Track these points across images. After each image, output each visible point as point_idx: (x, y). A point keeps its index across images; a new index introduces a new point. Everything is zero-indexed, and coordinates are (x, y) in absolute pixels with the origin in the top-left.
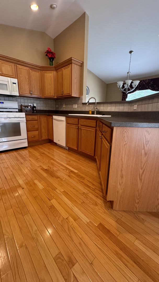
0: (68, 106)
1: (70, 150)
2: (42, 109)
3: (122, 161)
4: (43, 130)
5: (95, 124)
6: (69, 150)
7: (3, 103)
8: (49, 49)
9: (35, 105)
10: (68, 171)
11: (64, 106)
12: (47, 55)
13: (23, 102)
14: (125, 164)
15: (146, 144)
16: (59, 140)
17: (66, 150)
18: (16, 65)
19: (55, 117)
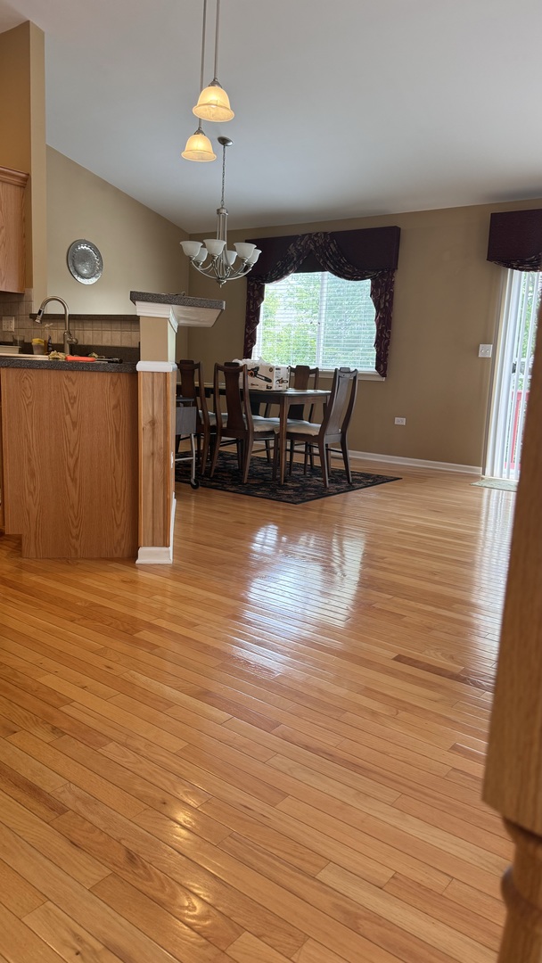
3: (28, 440)
14: (34, 445)
15: (70, 402)
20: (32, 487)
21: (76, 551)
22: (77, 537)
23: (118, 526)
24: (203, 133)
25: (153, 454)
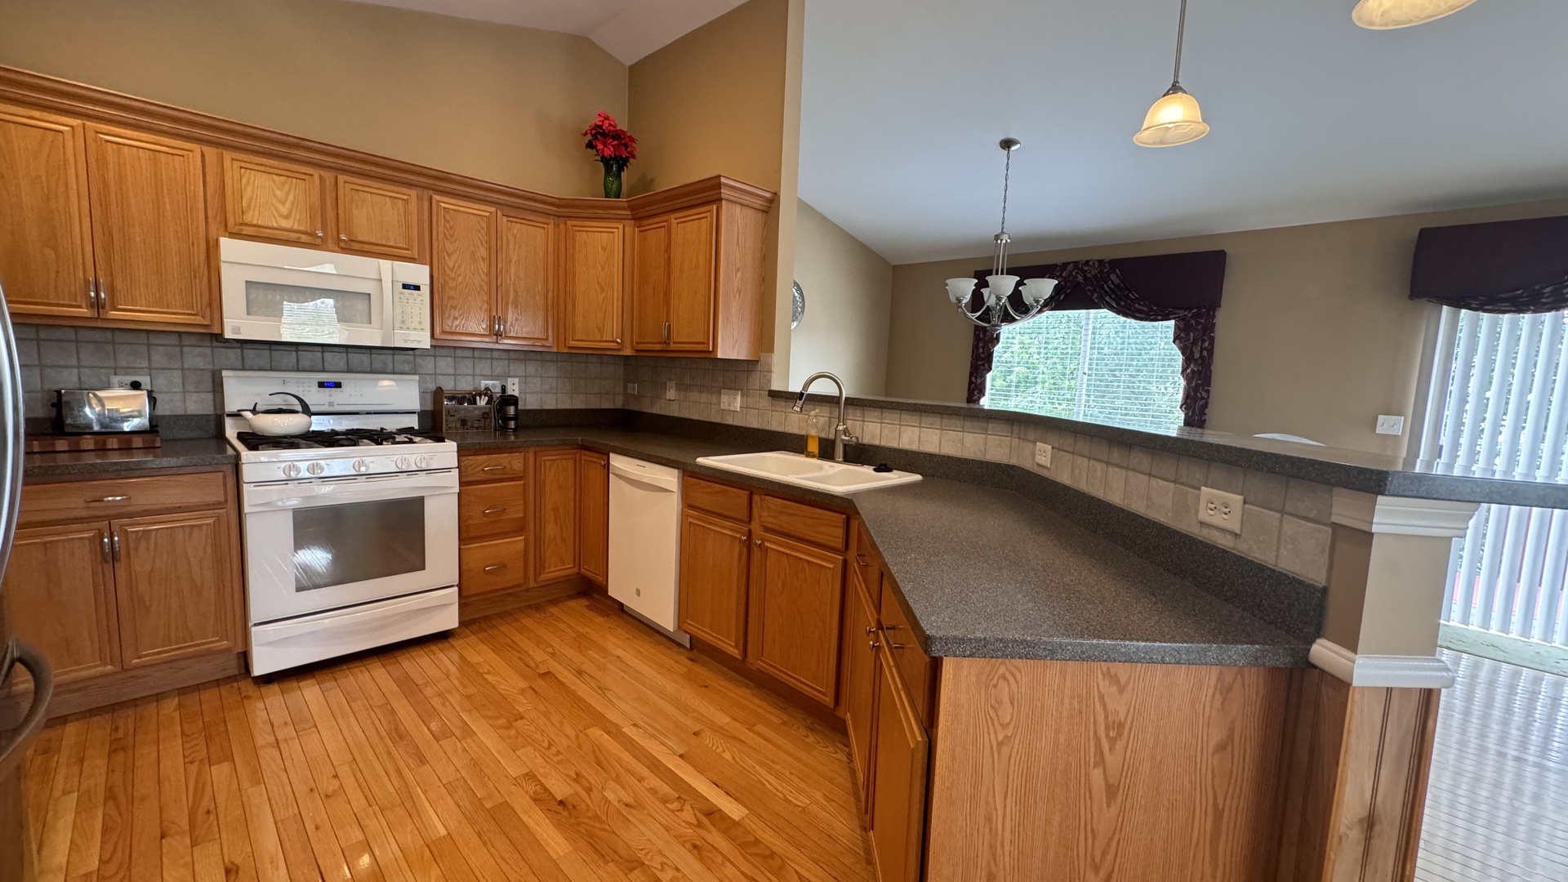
0: (695, 396)
1: (698, 649)
2: (550, 403)
3: (991, 829)
4: (551, 529)
5: (840, 532)
6: (692, 648)
7: (338, 385)
8: (607, 118)
9: (514, 389)
10: (688, 815)
11: (671, 394)
12: (590, 145)
13: (445, 372)
14: (1007, 843)
15: (1107, 736)
16: (638, 593)
17: (675, 648)
18: (431, 198)
19: (618, 462)
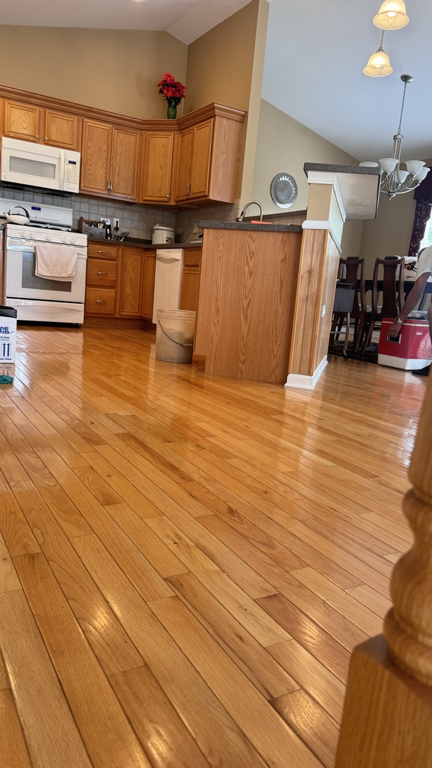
3: (217, 284)
7: (39, 209)
8: (170, 76)
13: (85, 210)
14: (221, 289)
15: (249, 256)
19: (160, 253)
20: (216, 321)
21: (242, 374)
22: (244, 362)
23: (275, 357)
24: (382, 50)
25: (307, 298)
